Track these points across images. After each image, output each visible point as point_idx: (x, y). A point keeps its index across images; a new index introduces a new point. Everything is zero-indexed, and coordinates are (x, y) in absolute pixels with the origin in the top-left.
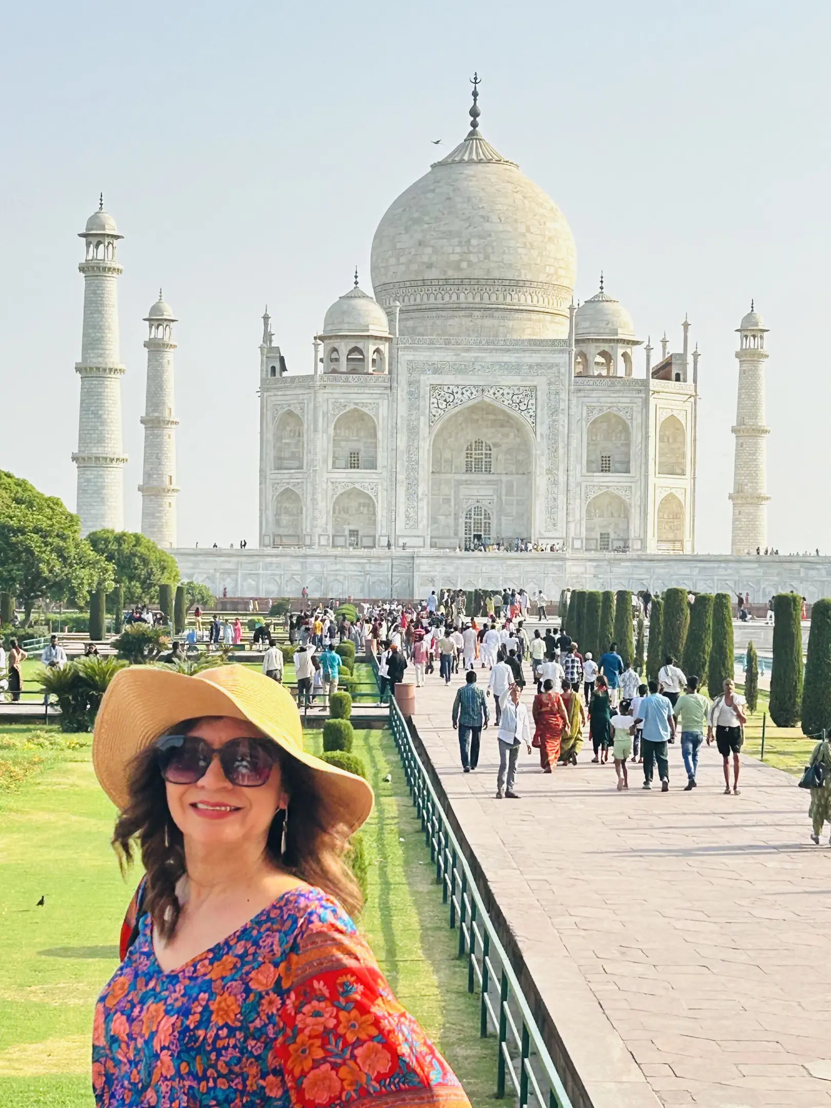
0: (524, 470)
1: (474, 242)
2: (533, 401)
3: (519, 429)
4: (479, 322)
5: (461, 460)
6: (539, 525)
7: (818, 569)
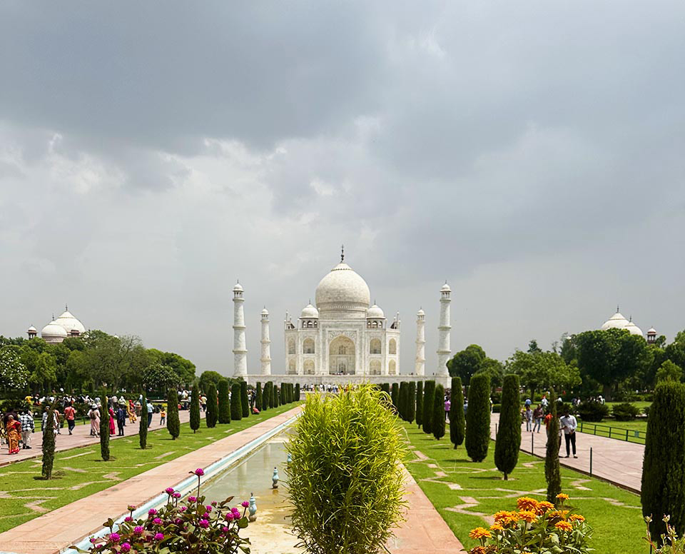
0: (354, 353)
2: (356, 335)
4: (343, 314)
6: (357, 369)
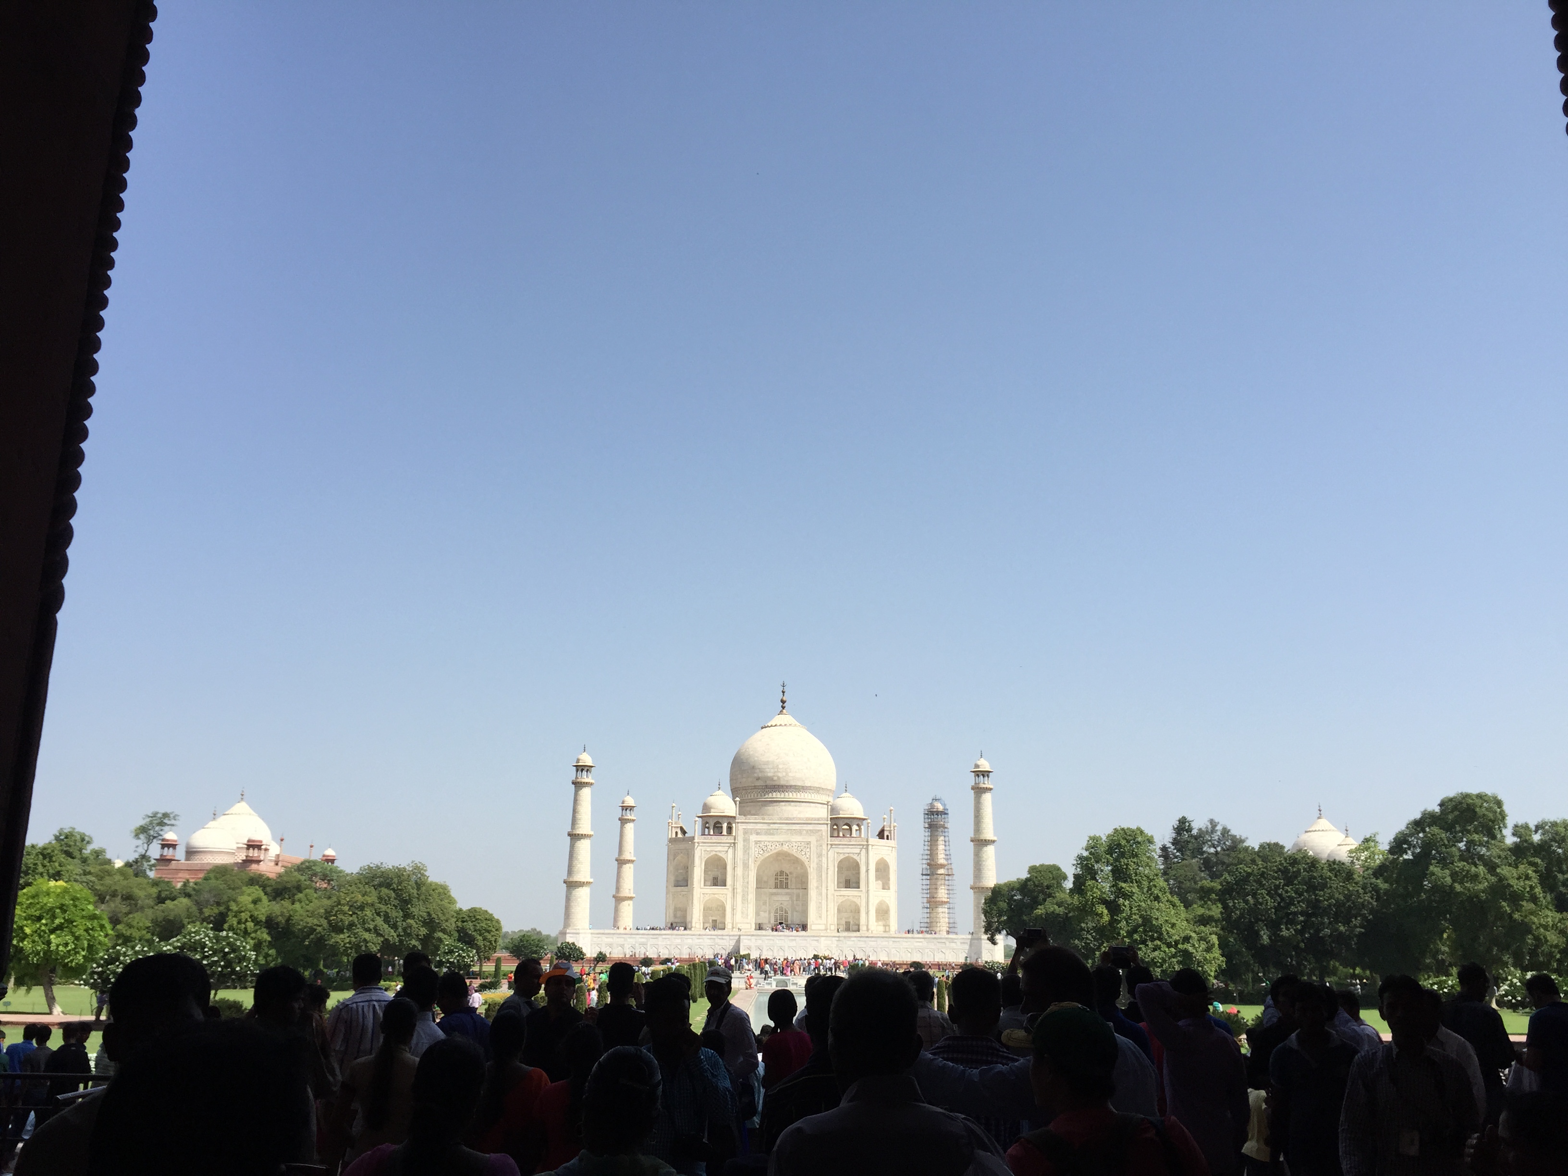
0: (805, 886)
1: (780, 766)
2: (808, 850)
3: (802, 864)
4: (784, 808)
5: (772, 882)
6: (812, 918)
7: (955, 942)
